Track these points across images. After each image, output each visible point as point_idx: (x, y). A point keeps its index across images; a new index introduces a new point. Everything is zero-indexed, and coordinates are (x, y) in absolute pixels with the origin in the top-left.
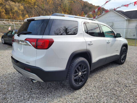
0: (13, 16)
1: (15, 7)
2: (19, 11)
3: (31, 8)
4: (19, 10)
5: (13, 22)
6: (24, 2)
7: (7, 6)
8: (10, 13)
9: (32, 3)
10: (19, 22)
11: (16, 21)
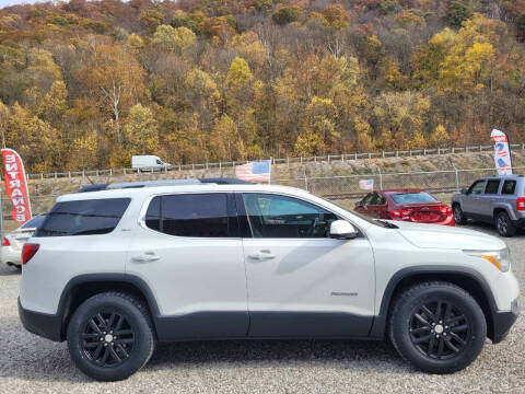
0: (393, 137)
1: (401, 109)
2: (413, 118)
3: (461, 97)
4: (416, 113)
5: (380, 161)
6: (437, 82)
7: (378, 111)
8: (384, 130)
9: (467, 76)
10: (400, 155)
11: (391, 156)
